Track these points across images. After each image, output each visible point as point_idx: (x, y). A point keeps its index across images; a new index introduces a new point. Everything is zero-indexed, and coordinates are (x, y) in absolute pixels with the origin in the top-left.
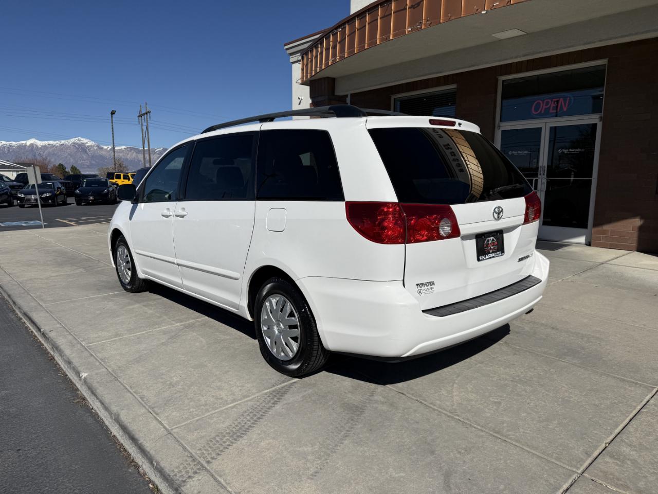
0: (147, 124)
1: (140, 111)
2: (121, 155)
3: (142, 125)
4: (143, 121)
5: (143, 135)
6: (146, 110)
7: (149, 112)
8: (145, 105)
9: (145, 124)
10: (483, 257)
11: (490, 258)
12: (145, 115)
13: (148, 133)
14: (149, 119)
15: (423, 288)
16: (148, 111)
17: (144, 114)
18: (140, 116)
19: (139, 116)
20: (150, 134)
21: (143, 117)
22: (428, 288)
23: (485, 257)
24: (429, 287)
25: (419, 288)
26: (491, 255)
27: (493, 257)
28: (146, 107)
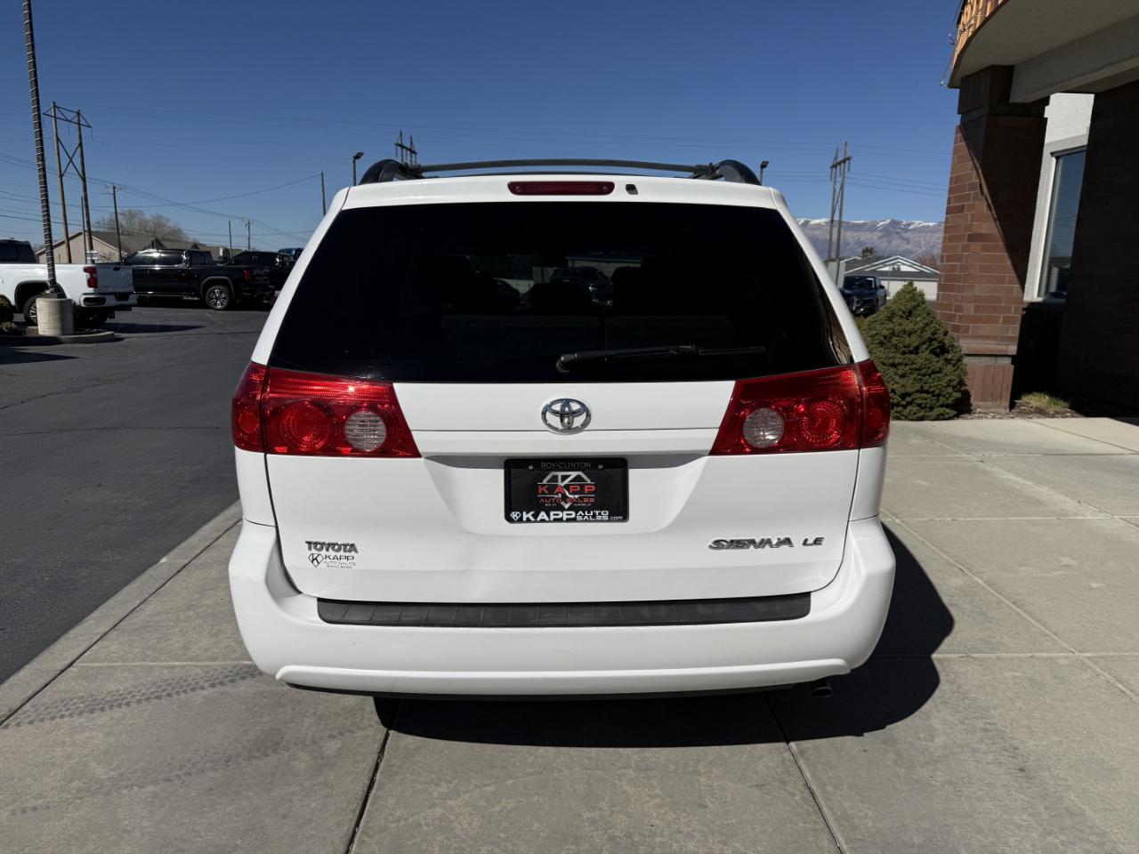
0: (843, 179)
1: (836, 158)
2: (818, 233)
3: (835, 182)
4: (838, 174)
5: (834, 199)
6: (845, 154)
7: (849, 159)
8: (844, 146)
9: (839, 179)
10: (530, 515)
11: (560, 520)
12: (842, 165)
13: (842, 196)
14: (846, 170)
15: (324, 552)
16: (847, 156)
17: (839, 163)
18: (835, 166)
19: (832, 167)
20: (844, 198)
21: (838, 167)
22: (338, 554)
23: (535, 516)
24: (342, 553)
25: (314, 551)
26: (564, 515)
27: (574, 520)
28: (845, 150)
